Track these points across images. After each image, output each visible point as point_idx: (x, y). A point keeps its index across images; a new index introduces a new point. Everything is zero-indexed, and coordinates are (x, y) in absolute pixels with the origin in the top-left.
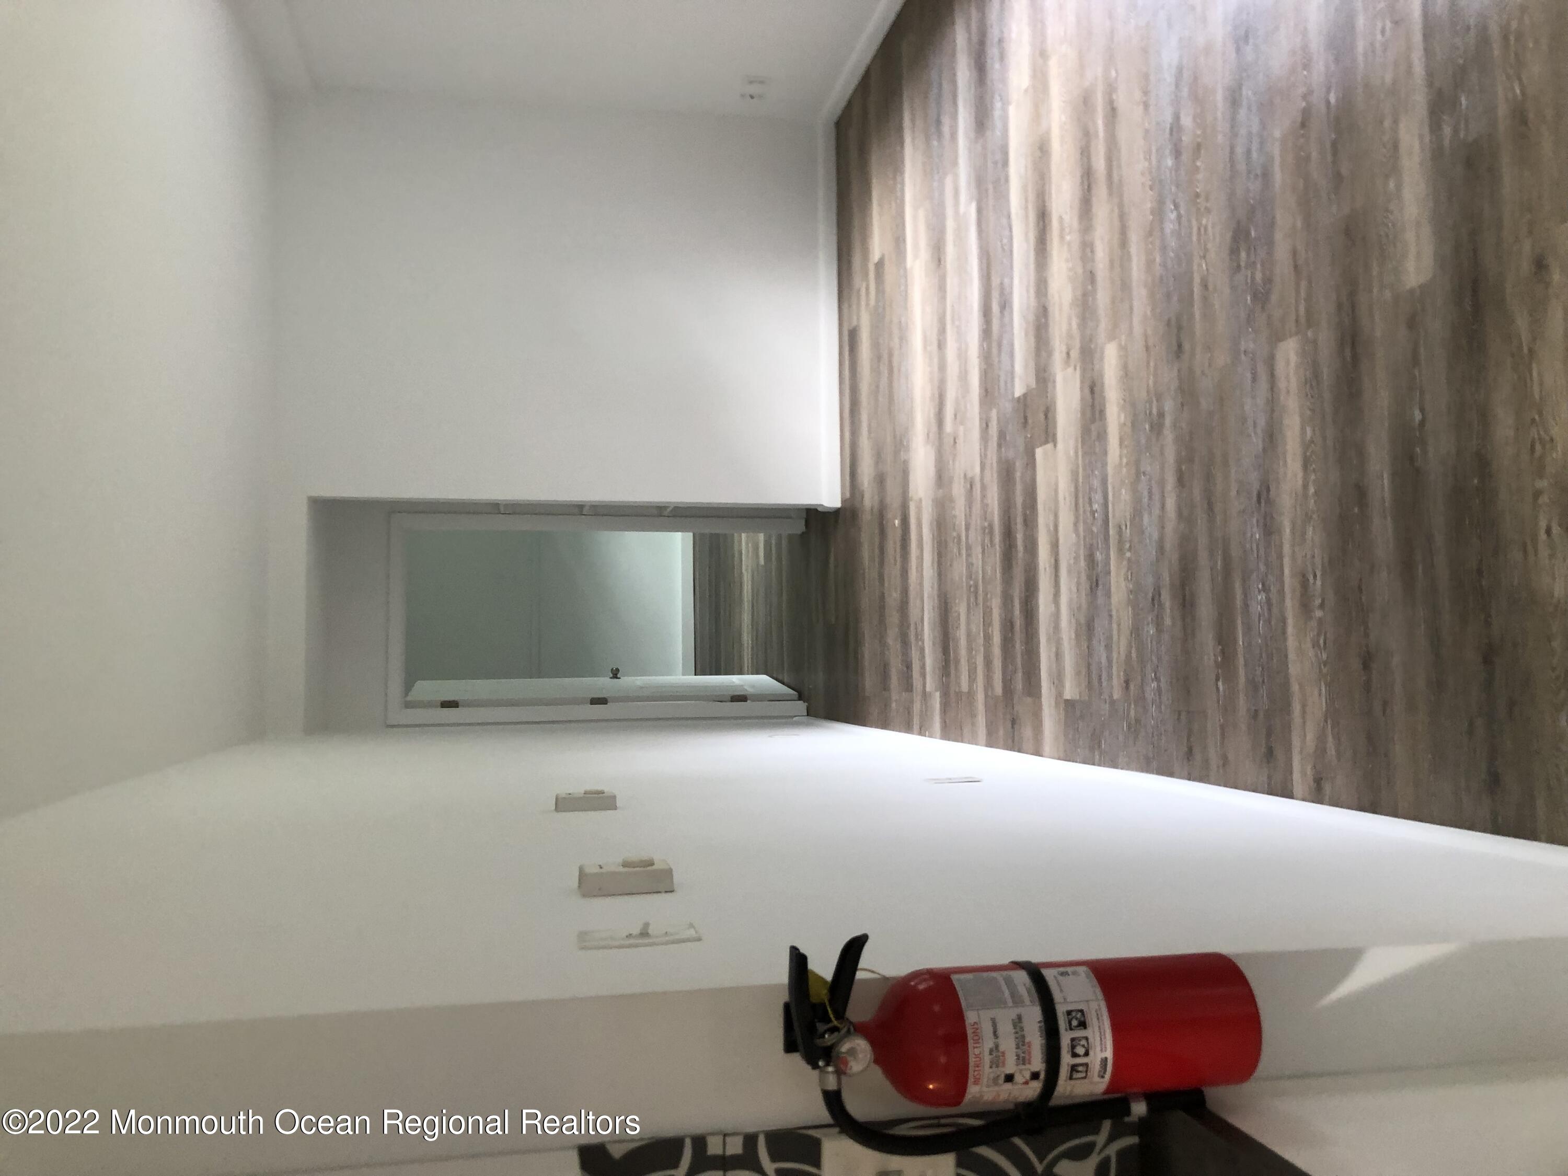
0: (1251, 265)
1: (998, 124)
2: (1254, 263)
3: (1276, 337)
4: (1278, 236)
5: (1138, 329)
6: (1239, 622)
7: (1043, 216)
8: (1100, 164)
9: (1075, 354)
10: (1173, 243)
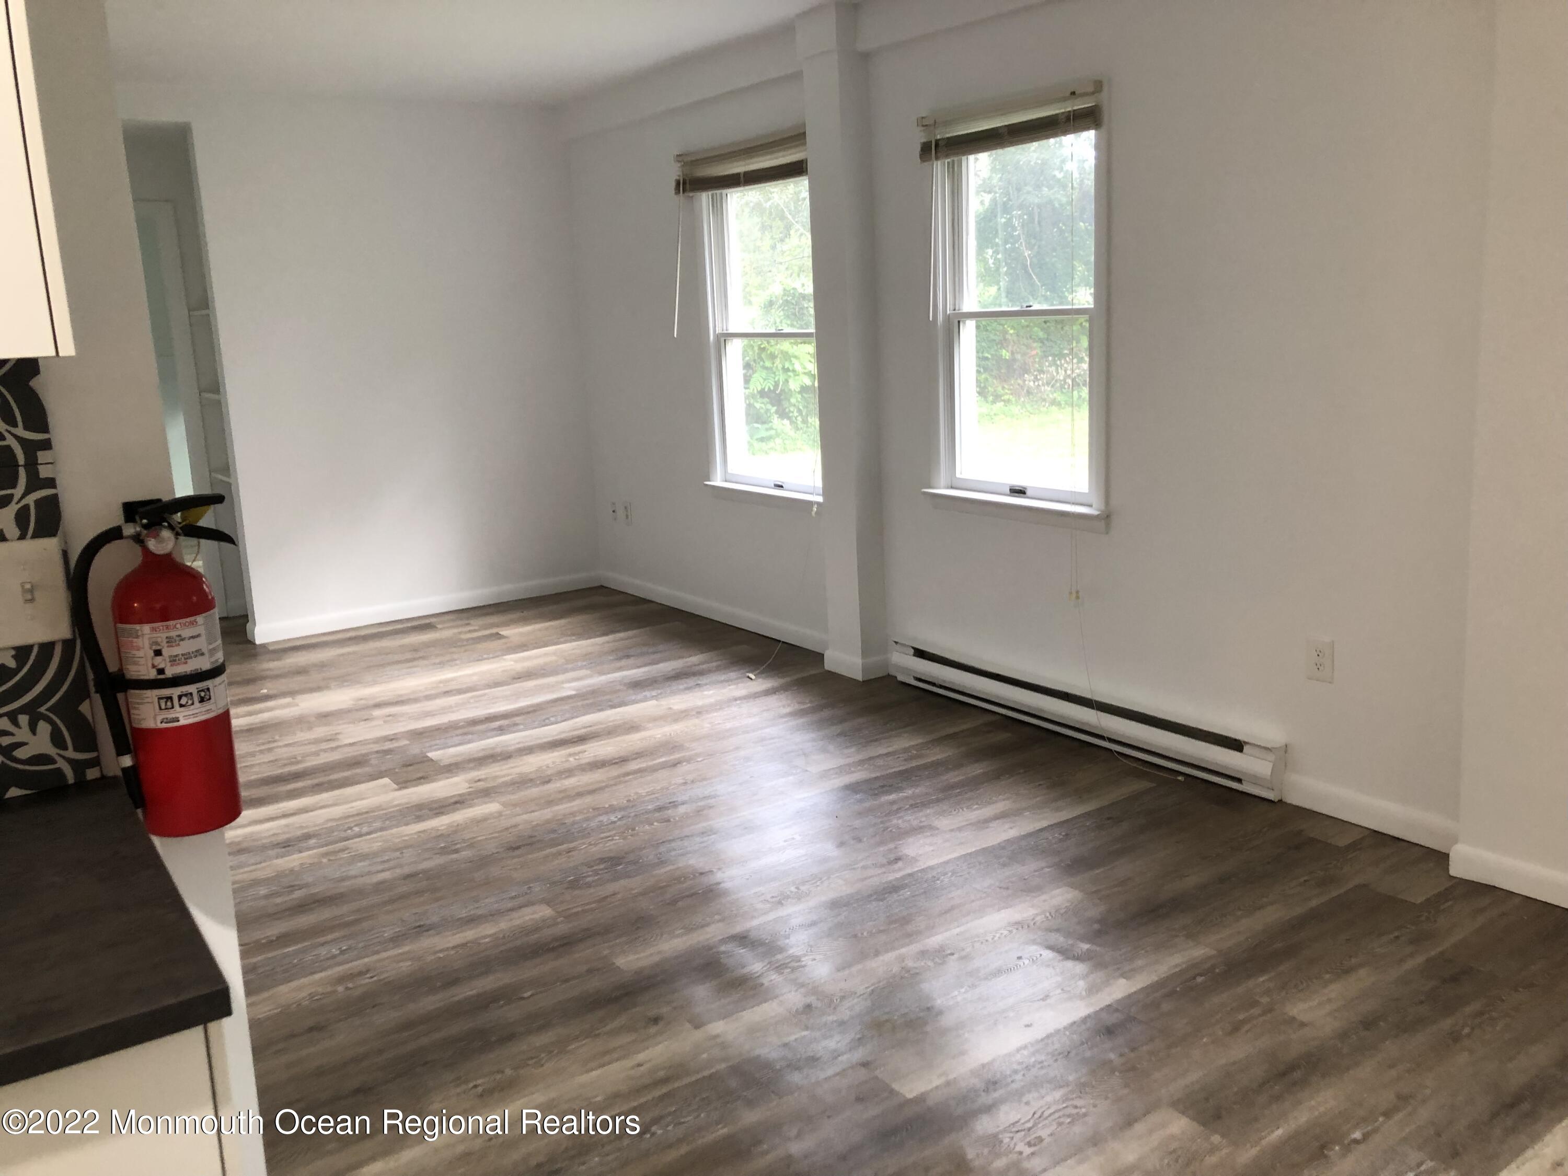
0: (596, 873)
1: (640, 696)
2: (598, 874)
3: (548, 902)
4: (623, 882)
5: (518, 820)
6: (306, 944)
7: (581, 739)
8: (633, 766)
9: (481, 785)
10: (593, 824)
